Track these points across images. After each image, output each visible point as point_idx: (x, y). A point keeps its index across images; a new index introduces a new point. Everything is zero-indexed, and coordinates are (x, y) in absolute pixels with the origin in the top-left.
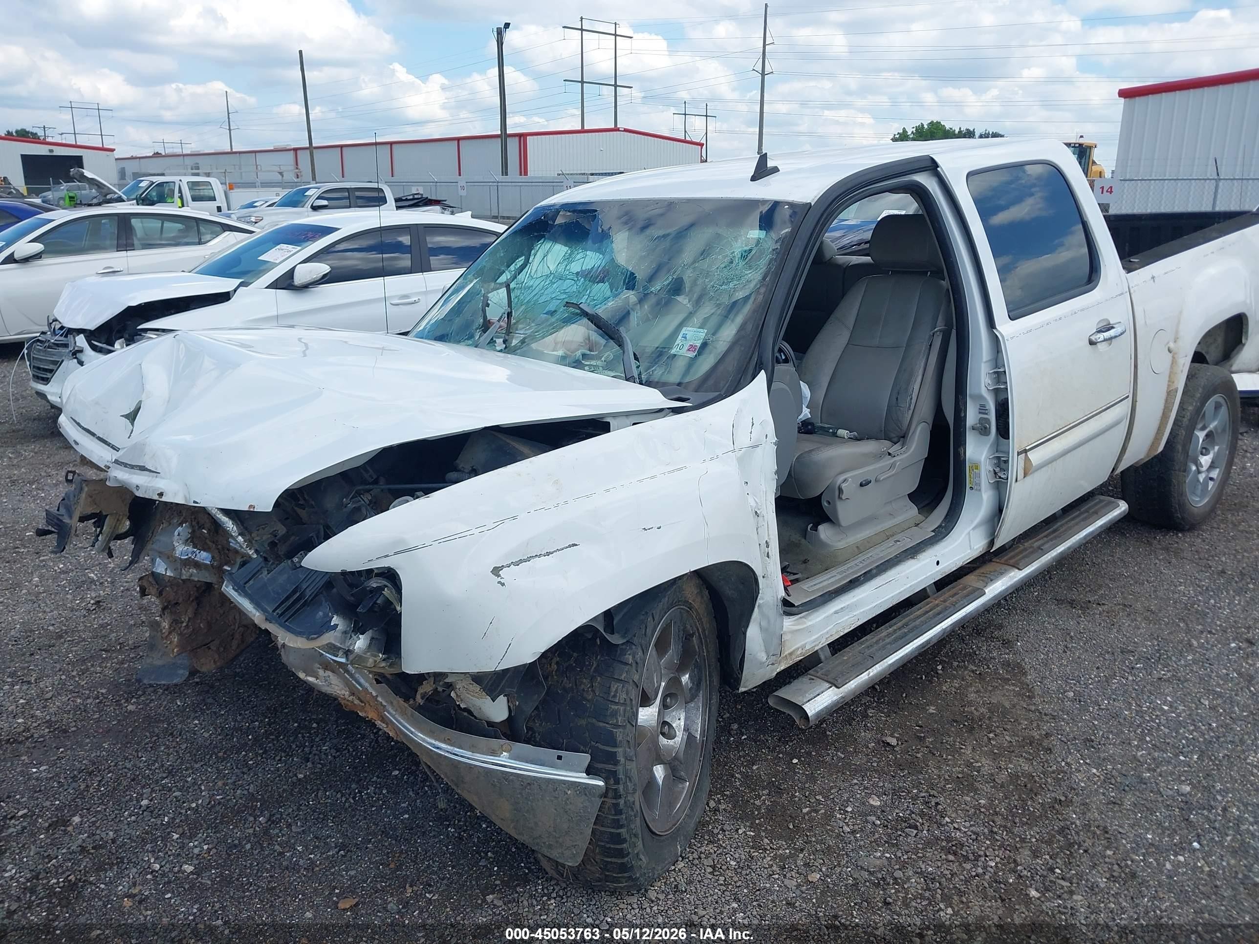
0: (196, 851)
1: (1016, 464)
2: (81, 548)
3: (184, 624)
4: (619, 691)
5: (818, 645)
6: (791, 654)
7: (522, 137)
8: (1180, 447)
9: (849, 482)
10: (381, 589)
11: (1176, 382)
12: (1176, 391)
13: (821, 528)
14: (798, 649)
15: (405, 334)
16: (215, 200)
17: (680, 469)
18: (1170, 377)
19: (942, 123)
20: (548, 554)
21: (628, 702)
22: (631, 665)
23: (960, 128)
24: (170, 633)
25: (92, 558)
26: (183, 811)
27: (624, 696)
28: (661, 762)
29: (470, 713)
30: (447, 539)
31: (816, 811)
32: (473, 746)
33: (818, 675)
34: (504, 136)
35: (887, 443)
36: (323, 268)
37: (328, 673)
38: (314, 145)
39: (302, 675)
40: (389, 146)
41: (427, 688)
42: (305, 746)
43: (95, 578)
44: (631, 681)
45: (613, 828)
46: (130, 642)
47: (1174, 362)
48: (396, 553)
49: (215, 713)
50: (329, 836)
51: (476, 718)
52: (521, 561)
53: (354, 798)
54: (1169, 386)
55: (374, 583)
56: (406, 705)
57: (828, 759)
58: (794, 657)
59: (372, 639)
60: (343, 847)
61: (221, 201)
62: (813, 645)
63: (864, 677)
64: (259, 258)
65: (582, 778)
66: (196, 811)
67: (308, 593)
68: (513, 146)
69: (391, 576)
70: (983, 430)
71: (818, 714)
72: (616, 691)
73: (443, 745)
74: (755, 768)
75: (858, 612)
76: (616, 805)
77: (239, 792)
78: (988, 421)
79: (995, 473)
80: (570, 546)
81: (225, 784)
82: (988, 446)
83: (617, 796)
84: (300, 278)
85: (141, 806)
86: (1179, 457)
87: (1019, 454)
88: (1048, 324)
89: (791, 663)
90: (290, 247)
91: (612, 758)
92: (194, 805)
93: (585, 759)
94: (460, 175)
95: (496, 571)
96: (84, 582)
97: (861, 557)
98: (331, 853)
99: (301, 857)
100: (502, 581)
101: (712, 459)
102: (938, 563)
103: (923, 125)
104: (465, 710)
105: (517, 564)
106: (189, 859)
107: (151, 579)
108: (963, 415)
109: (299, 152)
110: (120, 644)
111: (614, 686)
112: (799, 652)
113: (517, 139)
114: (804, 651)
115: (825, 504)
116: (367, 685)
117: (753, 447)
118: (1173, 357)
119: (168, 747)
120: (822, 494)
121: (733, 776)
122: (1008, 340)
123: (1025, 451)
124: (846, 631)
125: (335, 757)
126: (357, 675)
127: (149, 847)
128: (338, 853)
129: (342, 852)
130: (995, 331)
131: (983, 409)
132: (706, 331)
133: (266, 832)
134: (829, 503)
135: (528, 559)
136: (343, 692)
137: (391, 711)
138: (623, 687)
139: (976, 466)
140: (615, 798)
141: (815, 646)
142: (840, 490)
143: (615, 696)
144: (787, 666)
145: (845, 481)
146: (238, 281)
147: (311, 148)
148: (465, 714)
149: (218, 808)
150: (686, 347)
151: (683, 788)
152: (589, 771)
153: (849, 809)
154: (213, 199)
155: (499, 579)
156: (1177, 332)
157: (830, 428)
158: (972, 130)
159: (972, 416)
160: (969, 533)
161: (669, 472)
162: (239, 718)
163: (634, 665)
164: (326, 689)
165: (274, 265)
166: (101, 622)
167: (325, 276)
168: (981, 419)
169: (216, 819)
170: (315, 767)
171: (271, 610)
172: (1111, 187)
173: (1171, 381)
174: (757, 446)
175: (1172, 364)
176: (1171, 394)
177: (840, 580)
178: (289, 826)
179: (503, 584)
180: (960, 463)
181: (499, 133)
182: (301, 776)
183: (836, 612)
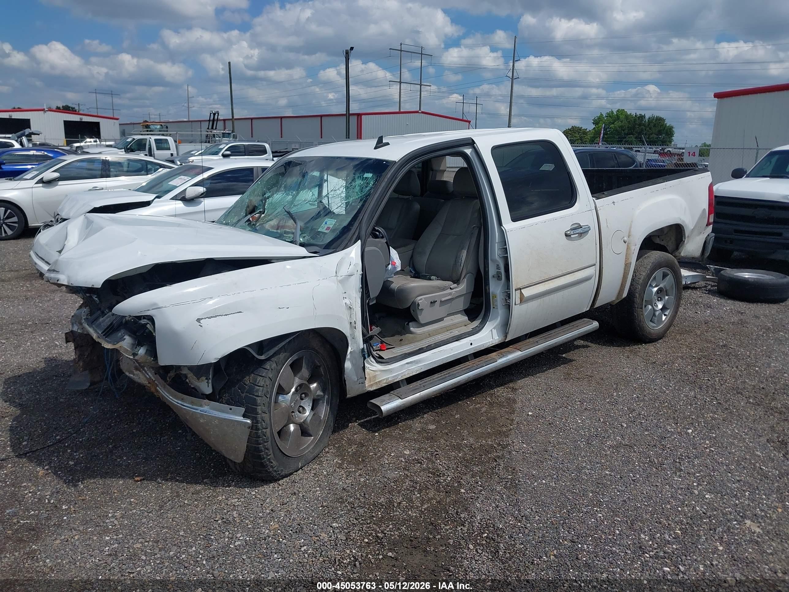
0: (77, 457)
1: (515, 296)
2: (55, 330)
3: (86, 356)
4: (261, 380)
5: (396, 379)
6: (379, 382)
7: (359, 115)
8: (637, 295)
9: (422, 300)
10: (147, 324)
11: (630, 259)
12: (631, 263)
13: (410, 323)
14: (384, 380)
15: (213, 222)
16: (170, 150)
17: (305, 283)
18: (626, 256)
19: (626, 110)
20: (226, 315)
21: (265, 386)
22: (269, 370)
23: (636, 113)
24: (79, 361)
25: (59, 335)
26: (75, 442)
27: (263, 383)
28: (293, 423)
29: (196, 390)
30: (177, 305)
31: (376, 455)
32: (192, 402)
33: (394, 393)
34: (348, 115)
35: (451, 283)
36: (201, 189)
37: (138, 372)
38: (235, 117)
39: (127, 374)
40: (280, 119)
41: (172, 374)
42: (141, 419)
43: (58, 344)
44: (268, 377)
45: (255, 444)
46: (68, 373)
47: (628, 248)
48: (153, 309)
49: (102, 404)
50: (140, 454)
51: (198, 392)
52: (212, 317)
53: (157, 440)
54: (626, 261)
55: (143, 322)
56: (165, 383)
57: (394, 434)
58: (381, 383)
59: (147, 350)
60: (145, 458)
61: (173, 150)
62: (394, 378)
63: (418, 395)
64: (169, 183)
65: (241, 419)
66: (81, 442)
67: (116, 325)
68: (353, 121)
69: (151, 319)
70: (499, 278)
71: (388, 411)
72: (259, 381)
73: (180, 402)
74: (355, 436)
75: (421, 365)
76: (257, 433)
77: (103, 436)
78: (500, 273)
79: (506, 300)
80: (238, 312)
81: (98, 432)
82: (501, 285)
83: (257, 429)
84: (189, 194)
85: (56, 439)
86: (637, 300)
87: (516, 290)
88: (536, 224)
89: (379, 387)
90: (186, 177)
91: (255, 411)
92: (81, 440)
93: (243, 410)
94: (321, 137)
95: (199, 320)
96: (52, 346)
97: (429, 339)
98: (139, 461)
99: (124, 461)
100: (201, 325)
101: (323, 279)
102: (471, 344)
103: (612, 112)
104: (193, 388)
105: (209, 318)
106: (72, 459)
107: (71, 334)
108: (487, 269)
109: (226, 121)
110: (64, 374)
111: (259, 378)
112: (385, 382)
113: (356, 117)
114: (388, 381)
115: (412, 311)
116: (151, 376)
117: (349, 276)
118: (628, 246)
119: (75, 417)
120: (410, 306)
121: (342, 439)
122: (508, 232)
123: (520, 289)
124: (414, 374)
125: (153, 424)
126: (148, 372)
127: (56, 454)
128: (142, 461)
129: (144, 461)
130: (502, 227)
131: (498, 267)
132: (336, 221)
133: (111, 452)
134: (414, 311)
135: (216, 316)
136: (146, 382)
137: (160, 387)
138: (263, 379)
139: (495, 296)
140: (256, 430)
141: (395, 379)
142: (418, 305)
143: (258, 383)
144: (377, 388)
145: (421, 299)
146: (155, 196)
147: (233, 119)
148: (194, 390)
149: (92, 442)
150: (325, 228)
151: (310, 439)
152: (244, 416)
153: (392, 454)
154: (169, 149)
155: (200, 324)
156: (630, 232)
157: (428, 276)
158: (643, 115)
159: (492, 271)
160: (492, 330)
161: (298, 284)
162: (113, 406)
163: (270, 370)
164: (139, 381)
165: (175, 187)
166: (56, 364)
167: (202, 194)
168: (497, 272)
169: (90, 445)
170: (142, 427)
171: (100, 333)
172: (694, 153)
173: (627, 258)
174: (352, 275)
175: (627, 249)
176: (627, 265)
177: (413, 349)
178: (122, 449)
179: (201, 326)
180: (488, 294)
181: (345, 113)
182: (134, 431)
183: (407, 363)
